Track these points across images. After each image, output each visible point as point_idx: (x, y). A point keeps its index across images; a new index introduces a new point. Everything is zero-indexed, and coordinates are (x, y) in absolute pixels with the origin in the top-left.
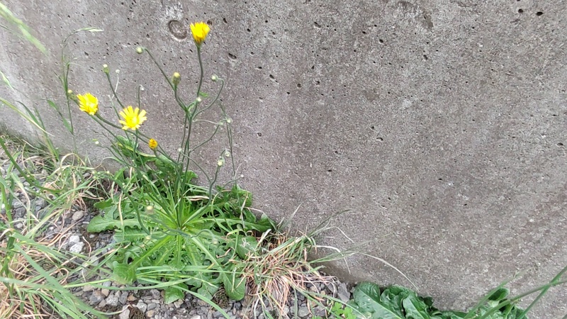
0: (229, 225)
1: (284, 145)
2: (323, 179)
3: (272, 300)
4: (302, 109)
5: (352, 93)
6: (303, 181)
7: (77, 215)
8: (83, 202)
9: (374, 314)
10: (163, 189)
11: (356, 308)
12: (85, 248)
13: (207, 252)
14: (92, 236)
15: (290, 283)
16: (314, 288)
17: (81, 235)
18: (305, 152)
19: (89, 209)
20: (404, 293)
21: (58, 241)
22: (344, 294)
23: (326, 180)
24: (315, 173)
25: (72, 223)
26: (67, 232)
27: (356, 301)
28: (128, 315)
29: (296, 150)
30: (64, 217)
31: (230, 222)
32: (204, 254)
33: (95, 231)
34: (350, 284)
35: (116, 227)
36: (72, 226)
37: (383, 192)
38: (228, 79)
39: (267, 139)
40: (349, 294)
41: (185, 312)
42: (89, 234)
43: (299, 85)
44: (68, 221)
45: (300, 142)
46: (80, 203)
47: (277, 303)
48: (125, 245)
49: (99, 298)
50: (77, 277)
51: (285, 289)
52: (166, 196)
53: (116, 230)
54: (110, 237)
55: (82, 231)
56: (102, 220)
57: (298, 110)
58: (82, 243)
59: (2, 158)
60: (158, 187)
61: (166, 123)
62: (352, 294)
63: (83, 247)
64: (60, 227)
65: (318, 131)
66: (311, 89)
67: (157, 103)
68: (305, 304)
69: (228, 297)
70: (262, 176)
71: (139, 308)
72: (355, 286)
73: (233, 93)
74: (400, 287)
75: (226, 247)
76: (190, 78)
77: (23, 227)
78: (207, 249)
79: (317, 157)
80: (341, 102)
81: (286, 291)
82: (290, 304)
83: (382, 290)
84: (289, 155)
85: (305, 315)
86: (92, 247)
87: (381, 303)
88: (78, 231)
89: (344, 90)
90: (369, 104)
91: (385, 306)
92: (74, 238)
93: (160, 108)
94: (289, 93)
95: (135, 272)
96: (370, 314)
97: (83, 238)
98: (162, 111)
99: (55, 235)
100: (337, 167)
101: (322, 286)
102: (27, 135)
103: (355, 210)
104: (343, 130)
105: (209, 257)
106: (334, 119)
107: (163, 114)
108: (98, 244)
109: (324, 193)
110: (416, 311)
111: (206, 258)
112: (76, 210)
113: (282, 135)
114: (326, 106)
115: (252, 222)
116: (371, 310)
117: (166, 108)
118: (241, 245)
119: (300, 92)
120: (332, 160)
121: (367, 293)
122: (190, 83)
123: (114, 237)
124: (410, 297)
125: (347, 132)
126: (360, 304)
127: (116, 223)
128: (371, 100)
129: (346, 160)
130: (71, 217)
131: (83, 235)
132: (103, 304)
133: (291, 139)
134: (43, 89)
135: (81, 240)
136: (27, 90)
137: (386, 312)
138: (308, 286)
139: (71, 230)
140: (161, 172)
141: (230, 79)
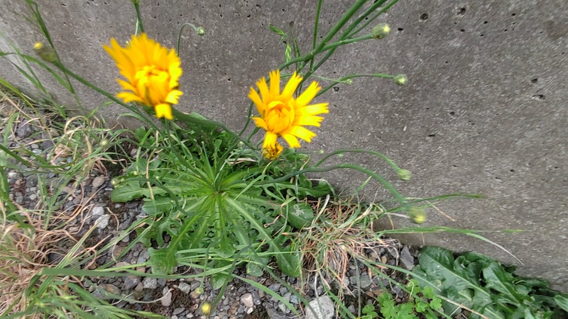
0: (278, 190)
1: (373, 103)
2: (418, 145)
3: (330, 271)
4: (417, 54)
5: (522, 27)
6: (386, 147)
7: (98, 181)
8: (103, 166)
9: (445, 282)
10: (195, 150)
11: (422, 276)
12: (111, 221)
13: (253, 221)
14: (118, 206)
15: (348, 250)
16: (375, 254)
17: (105, 205)
18: (401, 113)
19: (110, 172)
20: (483, 261)
21: (80, 213)
22: (408, 259)
23: (421, 147)
24: (407, 138)
25: (93, 191)
26: (89, 204)
27: (424, 268)
28: (170, 298)
29: (388, 109)
30: (84, 184)
31: (279, 187)
32: (249, 222)
33: (119, 201)
34: (412, 247)
35: (144, 197)
36: (93, 195)
37: (507, 163)
38: (300, 10)
39: (347, 96)
40: (412, 258)
41: (232, 289)
42: (114, 203)
43: (424, 16)
44: (89, 188)
45: (397, 100)
46: (99, 167)
47: (335, 274)
48: (158, 217)
49: (135, 281)
50: (107, 255)
51: (343, 258)
52: (199, 157)
53: (144, 199)
54: (138, 206)
55: (105, 199)
56: (127, 189)
57: (410, 55)
58: (107, 215)
59: (3, 116)
60: (188, 147)
61: (200, 73)
62: (416, 258)
63: (110, 220)
64: (80, 196)
65: (433, 85)
66: (445, 22)
67: (186, 48)
68: (366, 273)
69: (280, 271)
70: (328, 139)
71: (182, 289)
72: (420, 250)
73: (306, 31)
74: (479, 255)
75: (274, 214)
76: (238, 11)
77: (37, 199)
78: (252, 217)
79: (418, 119)
80: (493, 41)
81: (345, 259)
82: (349, 274)
83: (456, 256)
84: (375, 115)
85: (367, 285)
86: (119, 219)
87: (454, 271)
88: (100, 200)
89: (508, 23)
90: (549, 44)
91: (458, 273)
92: (98, 210)
93: (191, 54)
94: (400, 29)
95: (175, 257)
96: (439, 282)
97: (108, 209)
98: (194, 59)
99: (75, 207)
100: (445, 132)
101: (382, 250)
102: (27, 88)
103: (450, 180)
104: (479, 83)
105: (255, 225)
106: (469, 68)
107: (196, 62)
108: (125, 215)
109: (413, 160)
110: (498, 282)
111: (252, 227)
112: (96, 176)
113: (372, 90)
114: (461, 49)
115: (307, 187)
116: (441, 278)
117: (200, 54)
118: (293, 213)
119: (422, 27)
120: (442, 122)
121: (436, 259)
122: (239, 17)
123: (144, 208)
124: (492, 265)
125: (483, 86)
126: (428, 271)
127: (144, 192)
128: (555, 38)
129: (465, 123)
130: (91, 183)
131: (108, 206)
132: (139, 288)
133: (384, 95)
134: (32, 32)
135: (106, 212)
136: (12, 34)
137: (458, 280)
138: (368, 253)
139: (93, 199)
140: (192, 132)
141: (304, 9)
